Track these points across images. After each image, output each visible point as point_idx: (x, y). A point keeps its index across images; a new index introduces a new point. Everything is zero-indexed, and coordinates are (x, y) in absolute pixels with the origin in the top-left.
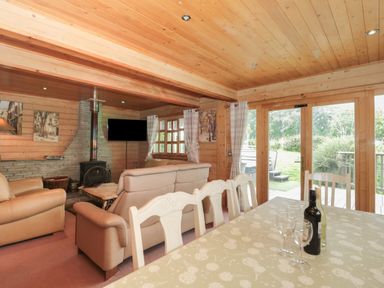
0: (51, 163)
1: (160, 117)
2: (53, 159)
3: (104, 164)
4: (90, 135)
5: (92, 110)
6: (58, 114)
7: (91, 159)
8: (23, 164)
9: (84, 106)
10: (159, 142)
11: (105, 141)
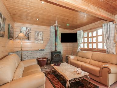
0: (41, 52)
1: (84, 31)
2: (41, 50)
3: (60, 52)
4: (54, 40)
5: (55, 30)
6: (43, 32)
7: (55, 50)
8: (31, 52)
9: (52, 28)
10: (84, 43)
11: (60, 43)
